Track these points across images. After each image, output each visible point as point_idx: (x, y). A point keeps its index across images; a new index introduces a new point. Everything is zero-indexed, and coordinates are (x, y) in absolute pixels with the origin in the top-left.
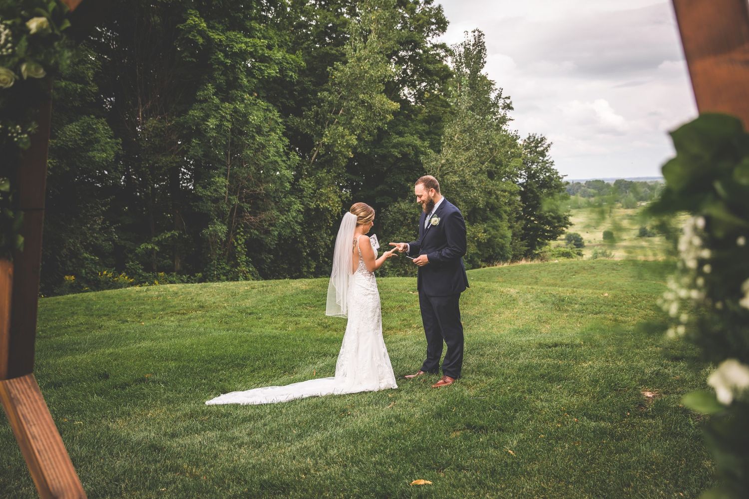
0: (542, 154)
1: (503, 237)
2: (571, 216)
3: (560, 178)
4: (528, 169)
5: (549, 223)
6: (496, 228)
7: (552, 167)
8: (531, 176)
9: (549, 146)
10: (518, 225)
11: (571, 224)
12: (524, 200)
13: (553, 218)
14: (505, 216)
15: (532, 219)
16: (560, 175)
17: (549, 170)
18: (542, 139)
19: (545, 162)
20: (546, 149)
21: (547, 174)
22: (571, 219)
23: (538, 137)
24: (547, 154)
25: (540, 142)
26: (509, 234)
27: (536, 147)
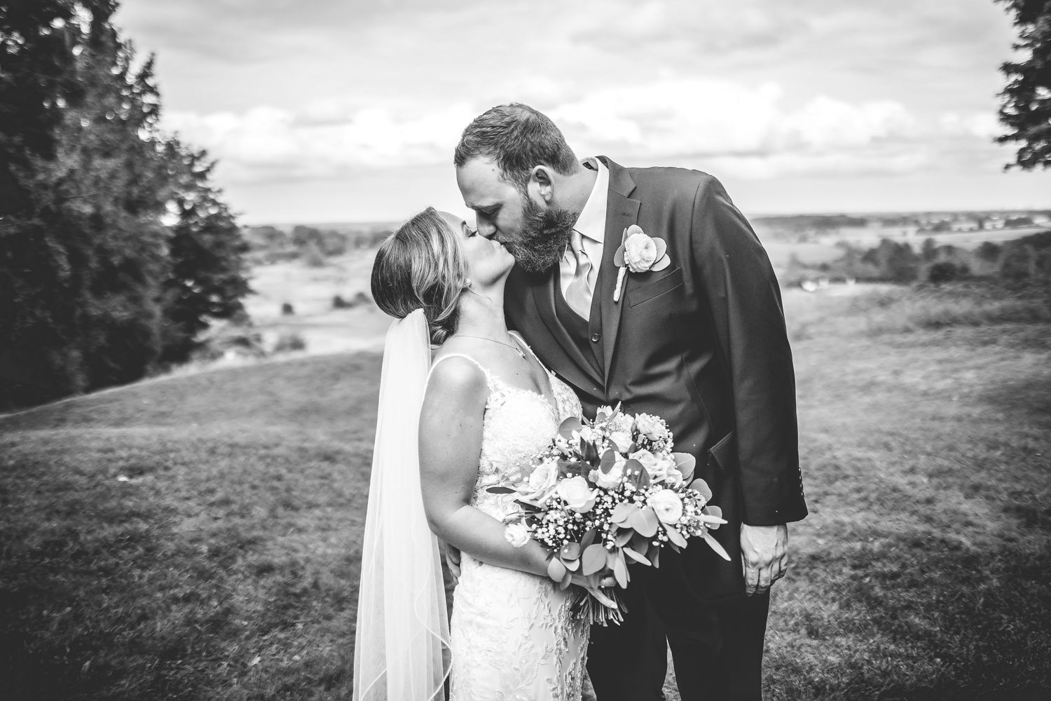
0: (202, 176)
1: (150, 316)
2: (251, 278)
3: (231, 217)
4: (181, 202)
5: (218, 290)
6: (136, 300)
7: (220, 199)
8: (186, 214)
9: (213, 164)
10: (170, 295)
11: (251, 292)
12: (174, 253)
13: (225, 282)
14: (150, 280)
15: (189, 284)
16: (231, 212)
17: (215, 203)
18: (203, 153)
19: (208, 190)
20: (208, 170)
21: (213, 211)
22: (253, 284)
23: (195, 150)
24: (209, 176)
25: (198, 158)
26: (157, 310)
27: (192, 165)
